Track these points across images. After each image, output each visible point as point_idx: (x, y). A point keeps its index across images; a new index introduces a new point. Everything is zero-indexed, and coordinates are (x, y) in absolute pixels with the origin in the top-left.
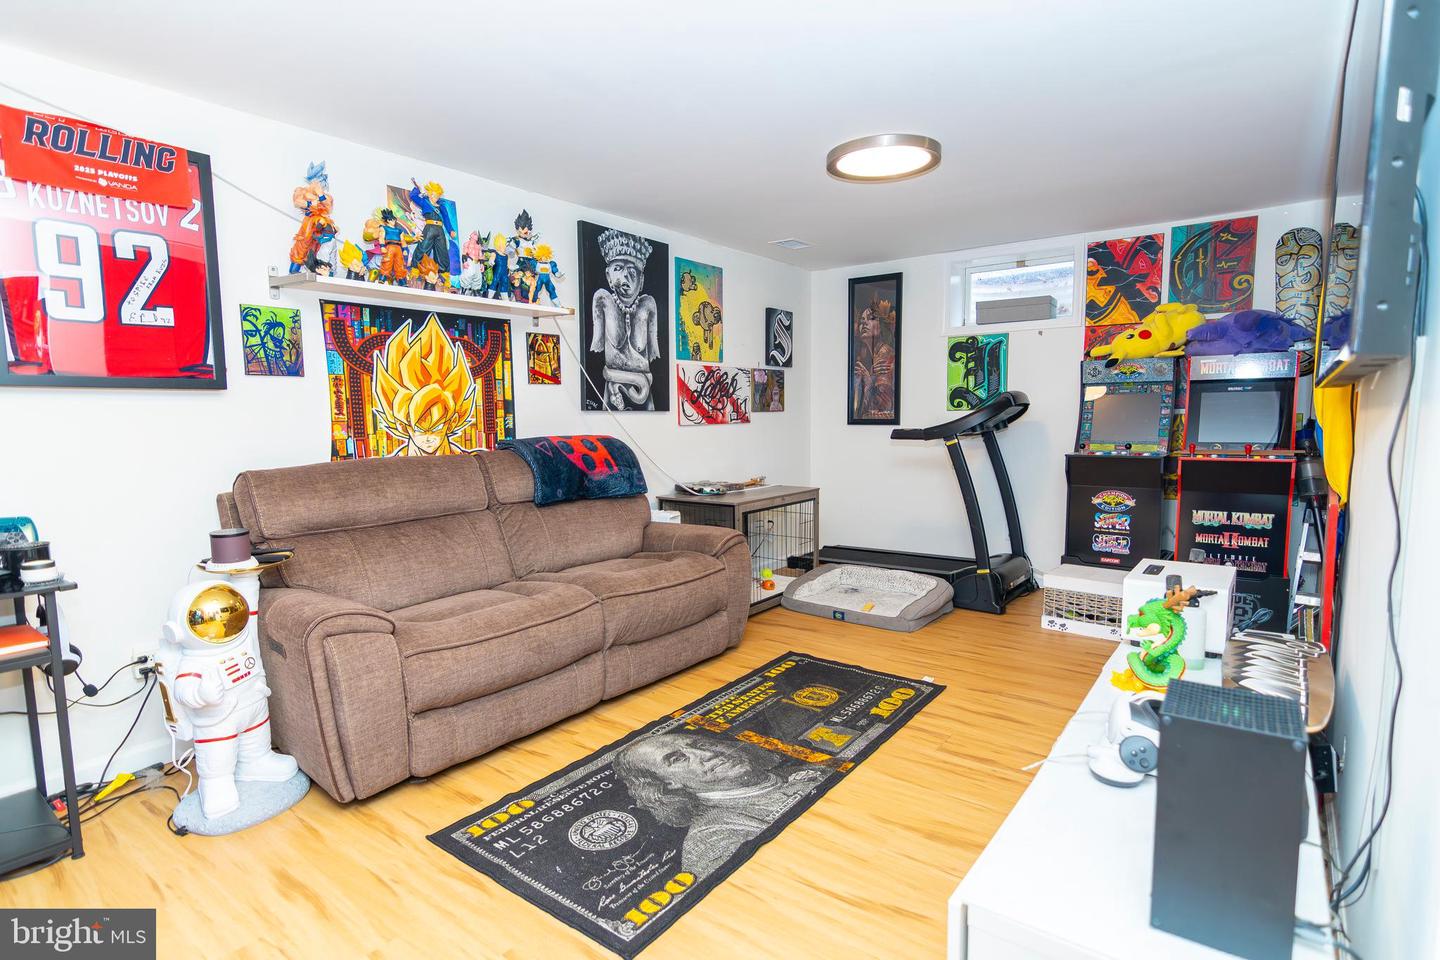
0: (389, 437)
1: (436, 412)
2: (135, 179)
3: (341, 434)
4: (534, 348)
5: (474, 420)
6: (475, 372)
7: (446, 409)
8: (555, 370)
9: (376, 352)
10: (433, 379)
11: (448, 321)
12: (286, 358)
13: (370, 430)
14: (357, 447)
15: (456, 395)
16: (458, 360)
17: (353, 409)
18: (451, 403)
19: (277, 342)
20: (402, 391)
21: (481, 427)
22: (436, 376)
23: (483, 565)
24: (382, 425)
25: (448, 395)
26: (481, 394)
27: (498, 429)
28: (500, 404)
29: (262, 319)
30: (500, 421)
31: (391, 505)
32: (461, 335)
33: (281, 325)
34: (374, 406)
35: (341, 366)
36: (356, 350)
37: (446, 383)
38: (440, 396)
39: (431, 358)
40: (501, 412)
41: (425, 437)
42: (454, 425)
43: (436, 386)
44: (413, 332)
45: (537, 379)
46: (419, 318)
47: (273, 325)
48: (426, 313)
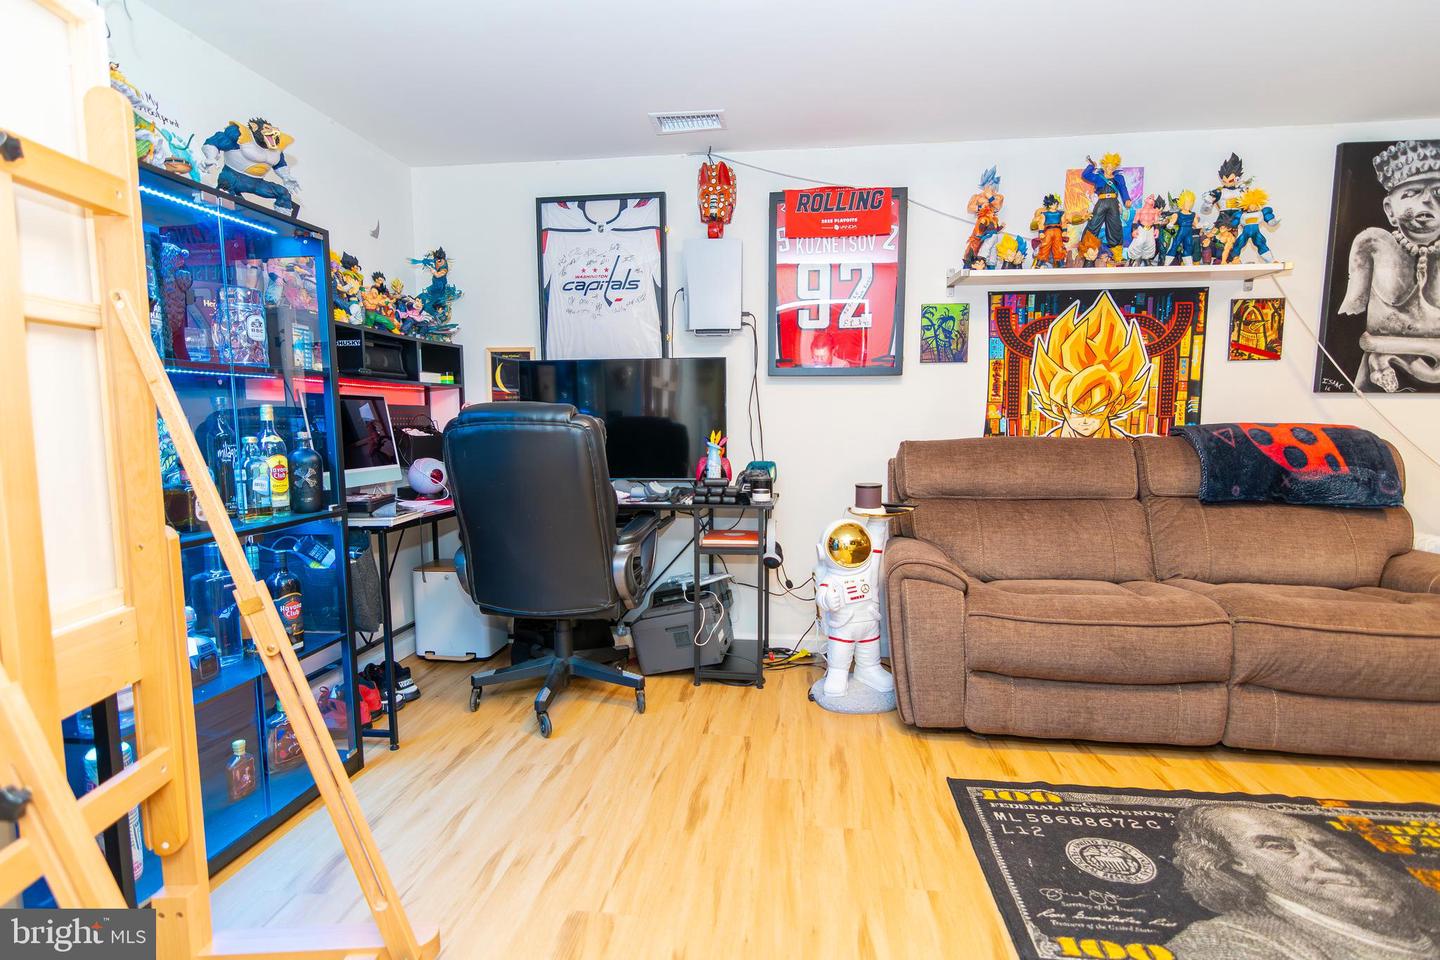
0: (1042, 418)
1: (1098, 394)
2: (856, 220)
3: (995, 413)
4: (1240, 315)
5: (1144, 403)
6: (1151, 351)
7: (1110, 391)
8: (1272, 342)
9: (1038, 336)
10: (1099, 359)
11: (1123, 298)
12: (953, 346)
13: (1024, 411)
14: (1009, 426)
15: (1124, 377)
16: (1132, 337)
17: (1009, 391)
18: (1117, 386)
19: (947, 333)
20: (1061, 373)
21: (1154, 410)
22: (1101, 355)
23: (1111, 556)
24: (1037, 407)
25: (1114, 376)
26: (1157, 374)
27: (1177, 414)
28: (1183, 386)
29: (937, 315)
30: (1180, 405)
31: (1020, 481)
32: (1139, 310)
33: (952, 318)
34: (1031, 387)
35: (1002, 352)
36: (1018, 335)
37: (1112, 364)
38: (1104, 377)
39: (1099, 339)
40: (1182, 395)
41: (1082, 419)
42: (1118, 407)
43: (1102, 367)
44: (1080, 312)
45: (1242, 354)
46: (1088, 298)
47: (945, 319)
48: (1096, 293)
